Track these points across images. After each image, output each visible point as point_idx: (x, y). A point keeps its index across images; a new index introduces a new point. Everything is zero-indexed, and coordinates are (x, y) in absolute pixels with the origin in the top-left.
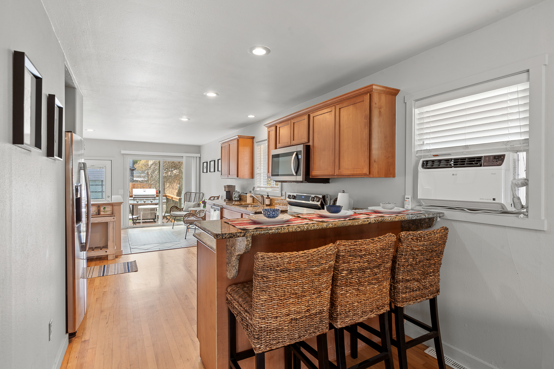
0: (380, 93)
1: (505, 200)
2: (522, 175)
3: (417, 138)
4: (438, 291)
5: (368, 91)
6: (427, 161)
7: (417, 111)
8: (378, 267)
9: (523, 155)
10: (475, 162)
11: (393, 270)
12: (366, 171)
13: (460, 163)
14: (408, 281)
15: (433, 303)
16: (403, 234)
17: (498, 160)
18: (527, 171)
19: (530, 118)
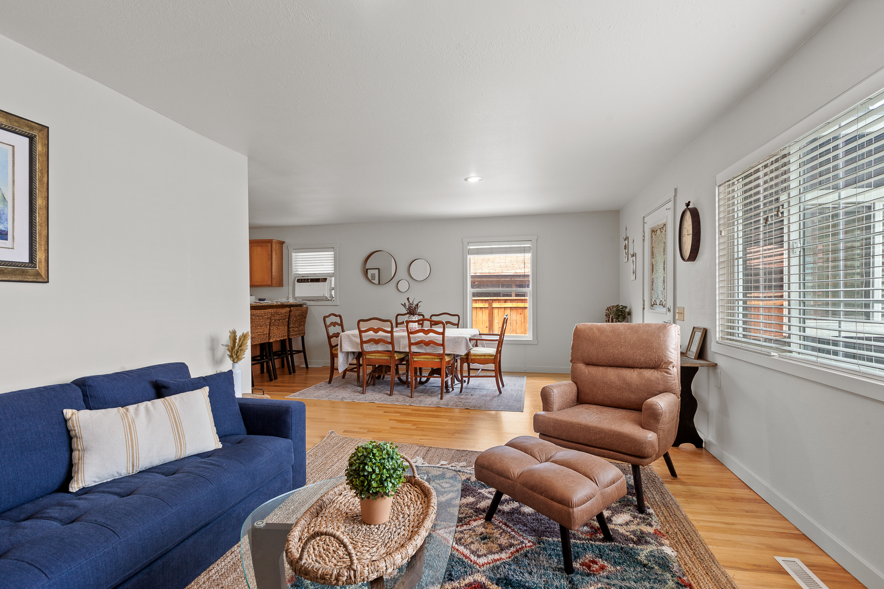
0: (276, 243)
1: (327, 295)
2: (333, 286)
3: (294, 267)
4: (305, 333)
5: (270, 242)
6: (299, 279)
7: (294, 254)
8: (284, 319)
9: (333, 278)
10: (317, 280)
11: (288, 324)
12: (269, 283)
13: (313, 280)
14: (294, 327)
15: (303, 338)
16: (292, 308)
17: (325, 280)
18: (335, 284)
19: (334, 265)
